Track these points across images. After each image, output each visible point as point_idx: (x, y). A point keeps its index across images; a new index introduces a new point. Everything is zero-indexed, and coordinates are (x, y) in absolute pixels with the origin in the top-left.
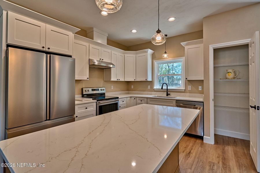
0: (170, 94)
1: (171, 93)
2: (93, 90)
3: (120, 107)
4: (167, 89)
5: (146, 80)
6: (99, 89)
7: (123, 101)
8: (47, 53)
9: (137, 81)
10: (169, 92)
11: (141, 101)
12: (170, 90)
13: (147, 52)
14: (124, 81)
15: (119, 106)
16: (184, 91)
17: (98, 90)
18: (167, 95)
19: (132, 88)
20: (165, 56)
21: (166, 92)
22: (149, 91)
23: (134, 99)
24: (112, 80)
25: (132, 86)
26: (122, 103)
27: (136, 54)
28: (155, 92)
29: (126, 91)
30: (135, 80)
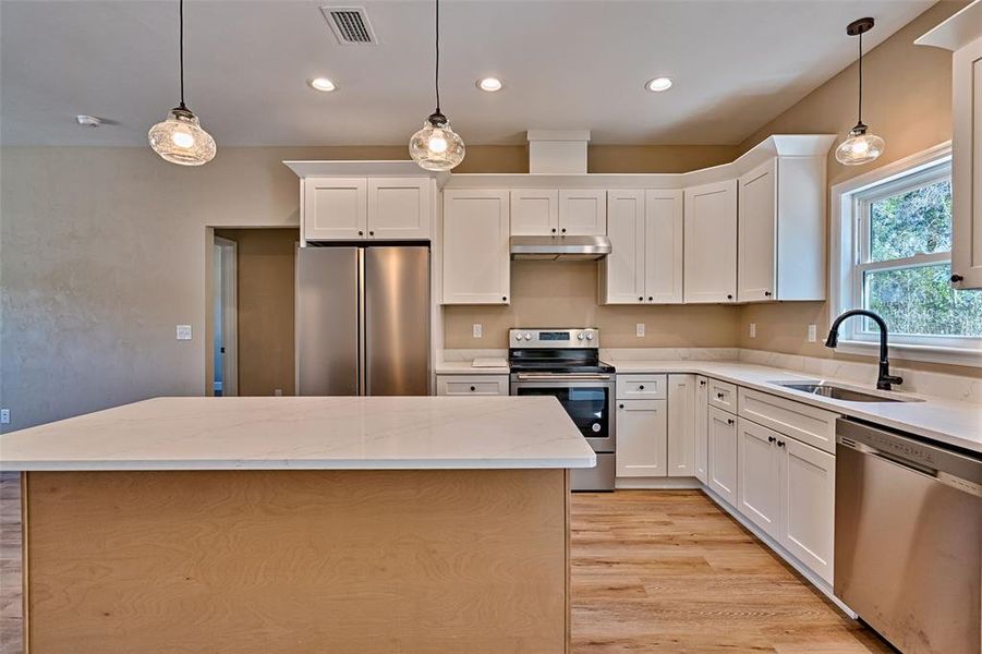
2: (543, 336)
3: (622, 406)
5: (767, 298)
6: (568, 334)
7: (642, 388)
8: (364, 244)
9: (741, 300)
10: (900, 363)
11: (719, 395)
13: (774, 153)
14: (680, 302)
15: (621, 402)
17: (566, 336)
19: (753, 334)
20: (859, 148)
21: (878, 366)
22: (812, 356)
23: (702, 383)
24: (610, 300)
25: (753, 326)
26: (633, 392)
27: (741, 175)
28: (835, 358)
29: (726, 349)
30: (730, 297)
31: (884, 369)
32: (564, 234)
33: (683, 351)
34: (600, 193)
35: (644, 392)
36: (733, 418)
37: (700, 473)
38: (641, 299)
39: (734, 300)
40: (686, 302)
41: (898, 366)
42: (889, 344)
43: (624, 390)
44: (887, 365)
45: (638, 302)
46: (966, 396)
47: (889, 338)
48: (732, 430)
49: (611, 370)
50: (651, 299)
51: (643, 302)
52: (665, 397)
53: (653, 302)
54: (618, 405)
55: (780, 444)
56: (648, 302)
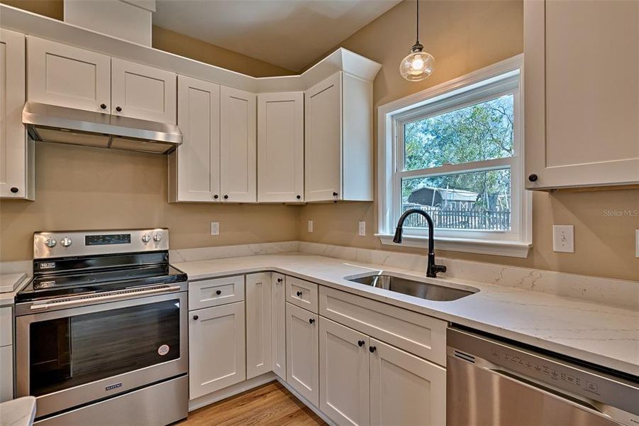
0: (443, 269)
1: (453, 264)
3: (196, 318)
4: (431, 241)
5: (334, 198)
6: (129, 236)
7: (219, 293)
9: (306, 200)
10: (443, 253)
11: (298, 294)
12: (448, 248)
13: (338, 67)
14: (255, 201)
15: (195, 313)
16: (524, 255)
18: (433, 270)
19: (311, 229)
20: (417, 64)
21: (427, 257)
22: (362, 248)
23: (279, 280)
24: (181, 197)
25: (311, 223)
26: (210, 299)
27: (306, 88)
28: (382, 249)
29: (290, 242)
30: (299, 197)
31: (431, 259)
32: (119, 114)
33: (254, 247)
34: (170, 76)
35: (220, 297)
36: (315, 317)
37: (278, 368)
38: (216, 197)
39: (302, 200)
40: (259, 201)
41: (440, 256)
42: (434, 238)
43: (197, 299)
44: (434, 255)
45: (213, 200)
46: (497, 280)
47: (435, 232)
48: (313, 329)
49: (183, 278)
50: (226, 197)
51: (218, 200)
52: (243, 299)
53: (228, 200)
54: (191, 317)
55: (372, 349)
56: (223, 200)
